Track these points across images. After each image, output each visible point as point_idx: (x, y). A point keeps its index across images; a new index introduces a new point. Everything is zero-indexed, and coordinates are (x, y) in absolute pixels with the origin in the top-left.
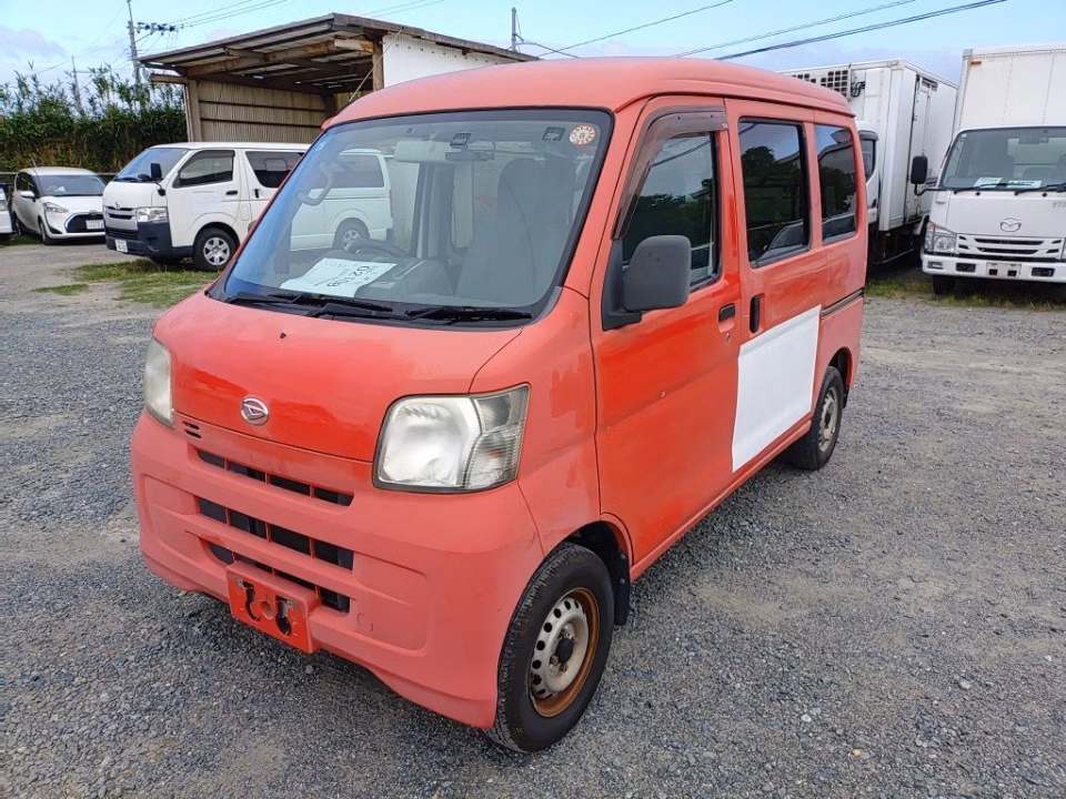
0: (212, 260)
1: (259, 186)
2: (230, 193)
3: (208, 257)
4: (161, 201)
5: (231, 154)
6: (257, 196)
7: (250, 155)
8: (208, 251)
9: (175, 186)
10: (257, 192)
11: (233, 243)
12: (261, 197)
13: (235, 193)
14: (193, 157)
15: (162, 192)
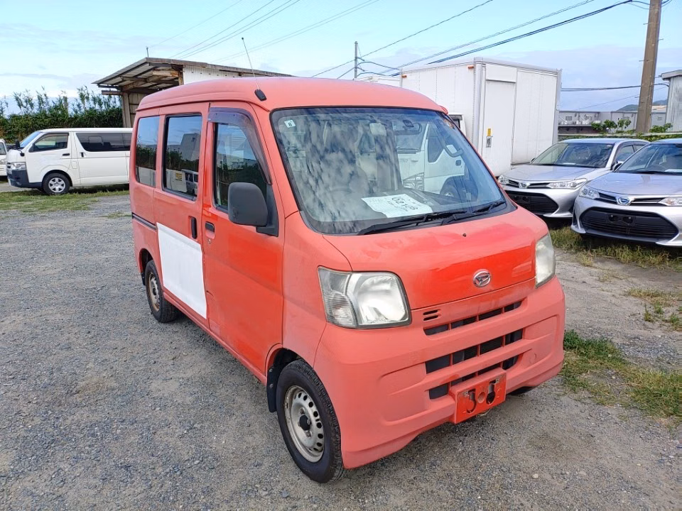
0: (54, 189)
1: (83, 150)
2: (64, 155)
3: (51, 188)
4: (22, 159)
5: (68, 134)
6: (83, 156)
7: (79, 135)
8: (51, 185)
9: (30, 151)
10: (82, 154)
11: (68, 181)
12: (85, 156)
13: (68, 154)
14: (43, 136)
15: (22, 155)
